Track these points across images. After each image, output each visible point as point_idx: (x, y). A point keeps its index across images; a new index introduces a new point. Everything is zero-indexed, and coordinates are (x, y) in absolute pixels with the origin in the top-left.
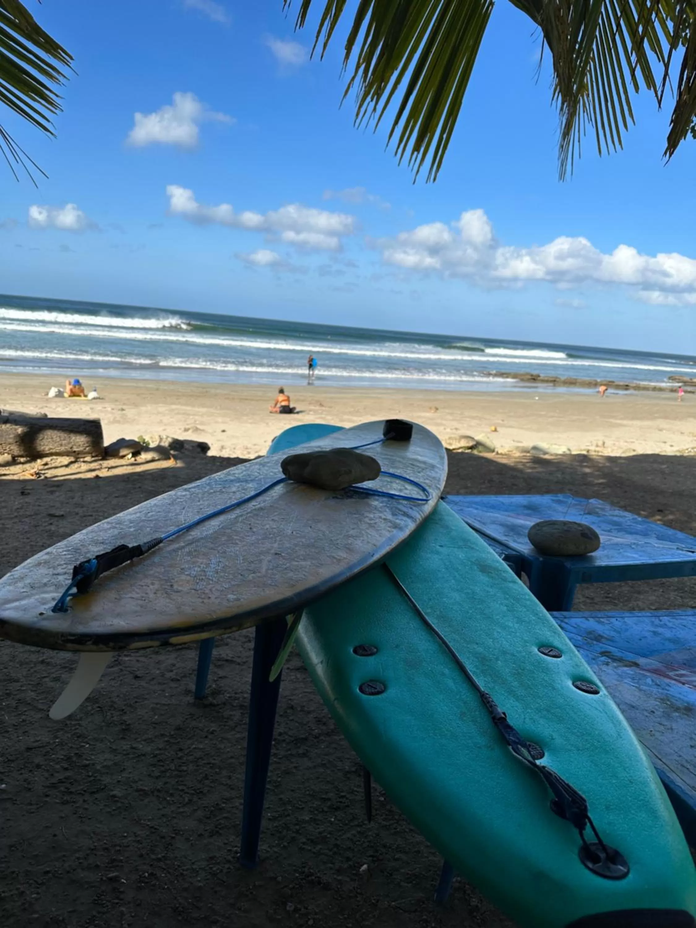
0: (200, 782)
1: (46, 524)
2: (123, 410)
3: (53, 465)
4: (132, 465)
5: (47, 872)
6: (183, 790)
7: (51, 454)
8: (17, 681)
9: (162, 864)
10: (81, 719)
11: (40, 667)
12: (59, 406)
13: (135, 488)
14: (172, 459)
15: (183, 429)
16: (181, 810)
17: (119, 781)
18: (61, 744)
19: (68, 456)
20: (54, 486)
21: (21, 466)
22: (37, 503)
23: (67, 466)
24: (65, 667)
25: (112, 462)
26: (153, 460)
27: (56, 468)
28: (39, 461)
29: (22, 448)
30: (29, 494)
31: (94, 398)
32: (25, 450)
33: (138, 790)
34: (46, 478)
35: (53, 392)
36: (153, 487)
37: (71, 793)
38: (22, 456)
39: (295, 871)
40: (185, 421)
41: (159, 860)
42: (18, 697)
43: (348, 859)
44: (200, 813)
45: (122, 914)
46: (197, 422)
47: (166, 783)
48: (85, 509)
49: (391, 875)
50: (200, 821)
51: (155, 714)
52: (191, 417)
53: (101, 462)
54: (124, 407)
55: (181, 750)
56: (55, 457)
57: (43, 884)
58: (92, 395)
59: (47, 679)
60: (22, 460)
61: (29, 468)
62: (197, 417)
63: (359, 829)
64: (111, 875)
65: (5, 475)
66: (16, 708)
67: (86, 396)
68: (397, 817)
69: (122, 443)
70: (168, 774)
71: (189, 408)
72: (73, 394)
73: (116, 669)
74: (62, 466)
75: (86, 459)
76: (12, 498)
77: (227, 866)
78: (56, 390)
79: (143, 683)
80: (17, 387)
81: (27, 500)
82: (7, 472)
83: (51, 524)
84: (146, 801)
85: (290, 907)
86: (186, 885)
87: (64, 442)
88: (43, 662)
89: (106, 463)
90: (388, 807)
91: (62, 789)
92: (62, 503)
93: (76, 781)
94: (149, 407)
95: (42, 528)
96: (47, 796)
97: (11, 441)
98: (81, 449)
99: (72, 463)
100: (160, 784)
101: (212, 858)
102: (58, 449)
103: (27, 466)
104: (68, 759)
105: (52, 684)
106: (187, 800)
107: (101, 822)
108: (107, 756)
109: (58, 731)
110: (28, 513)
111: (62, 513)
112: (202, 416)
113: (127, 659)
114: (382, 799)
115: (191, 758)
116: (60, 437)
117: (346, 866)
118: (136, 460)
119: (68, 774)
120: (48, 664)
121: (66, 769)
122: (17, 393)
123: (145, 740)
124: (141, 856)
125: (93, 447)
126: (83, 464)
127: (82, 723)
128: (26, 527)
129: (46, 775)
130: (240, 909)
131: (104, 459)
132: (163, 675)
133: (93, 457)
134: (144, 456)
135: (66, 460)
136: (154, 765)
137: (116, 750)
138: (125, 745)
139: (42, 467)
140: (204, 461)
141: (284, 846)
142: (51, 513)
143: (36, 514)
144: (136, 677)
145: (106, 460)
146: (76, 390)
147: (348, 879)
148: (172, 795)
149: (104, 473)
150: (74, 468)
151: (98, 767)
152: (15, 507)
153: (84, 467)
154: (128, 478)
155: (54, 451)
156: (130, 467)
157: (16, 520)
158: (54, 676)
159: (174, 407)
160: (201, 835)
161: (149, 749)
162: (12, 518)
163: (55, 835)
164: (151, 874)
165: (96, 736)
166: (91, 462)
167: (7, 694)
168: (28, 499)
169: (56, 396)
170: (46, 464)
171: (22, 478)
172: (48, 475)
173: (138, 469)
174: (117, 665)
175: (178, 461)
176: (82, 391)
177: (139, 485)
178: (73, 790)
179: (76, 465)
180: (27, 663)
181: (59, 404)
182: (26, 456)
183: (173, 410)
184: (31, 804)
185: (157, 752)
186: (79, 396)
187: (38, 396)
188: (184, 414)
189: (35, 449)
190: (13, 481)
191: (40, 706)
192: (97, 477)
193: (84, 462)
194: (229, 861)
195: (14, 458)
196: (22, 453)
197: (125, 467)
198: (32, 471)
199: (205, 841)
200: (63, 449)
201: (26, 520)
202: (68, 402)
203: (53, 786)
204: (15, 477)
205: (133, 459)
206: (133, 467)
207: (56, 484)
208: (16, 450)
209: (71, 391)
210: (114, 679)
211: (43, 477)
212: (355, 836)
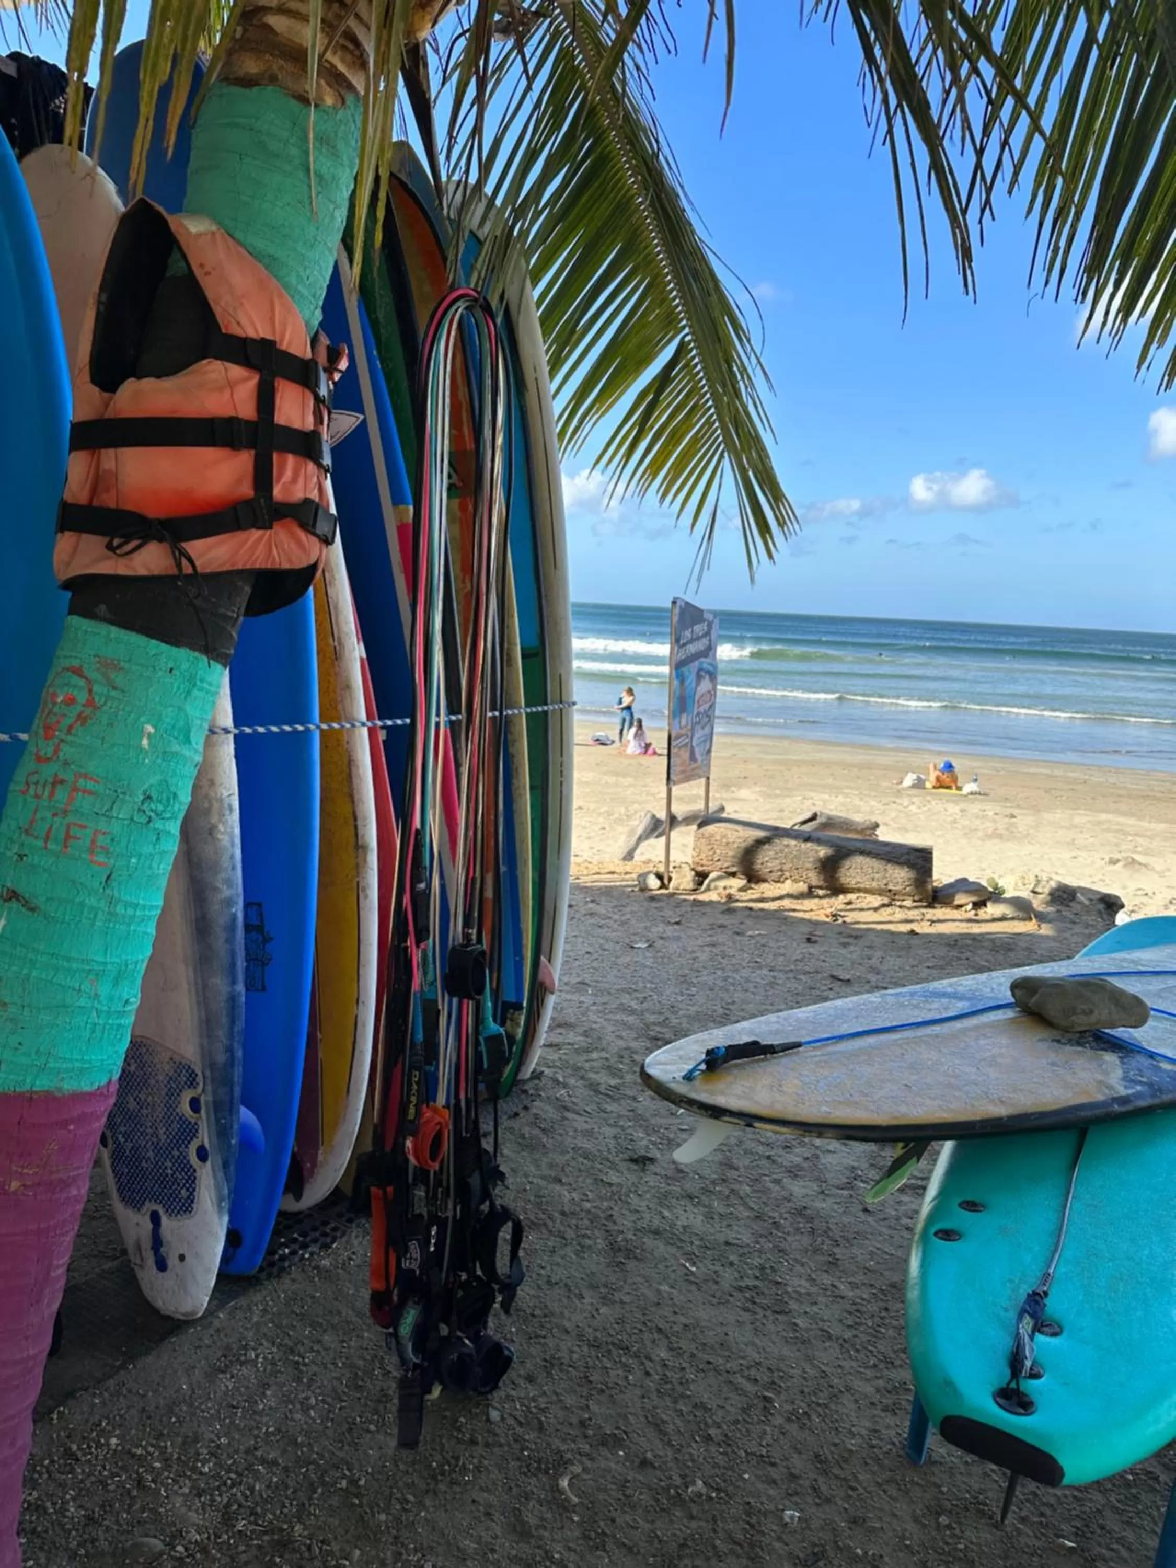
0: (895, 1352)
1: (825, 988)
2: (1013, 816)
3: (859, 906)
4: (970, 921)
5: (709, 1363)
6: (871, 1352)
7: (859, 890)
8: (737, 1169)
9: (819, 1409)
10: (788, 1234)
11: (764, 1162)
12: (913, 803)
13: (959, 959)
14: (1034, 920)
15: (1107, 860)
16: (862, 1370)
17: (806, 1313)
18: (760, 1252)
19: (880, 895)
20: (850, 936)
21: (816, 900)
22: (822, 957)
23: (876, 909)
24: (790, 1172)
25: (939, 912)
26: (1003, 919)
27: (862, 910)
28: (841, 897)
29: (822, 877)
30: (816, 942)
31: (972, 793)
32: (825, 880)
33: (822, 1330)
34: (844, 922)
35: (909, 779)
36: (987, 961)
37: (754, 1303)
38: (820, 888)
39: (968, 1491)
40: (1117, 845)
41: (819, 1405)
42: (732, 1186)
43: (1042, 1514)
44: (881, 1383)
45: (765, 1433)
46: (1139, 849)
47: (855, 1336)
48: (880, 977)
49: (1094, 1560)
50: (878, 1391)
51: (871, 1259)
52: (1130, 838)
53: (924, 911)
54: (1015, 812)
55: (886, 1309)
56: (862, 895)
57: (703, 1370)
58: (969, 787)
59: (767, 1178)
60: (821, 892)
61: (826, 906)
62: (1139, 840)
63: (1076, 1493)
64: (766, 1394)
65: (794, 910)
66: (728, 1197)
67: (959, 789)
68: (1140, 1507)
69: (962, 885)
70: (861, 1328)
71: (1131, 821)
72: (940, 785)
73: (845, 1192)
74: (869, 909)
75: (905, 903)
76: (795, 944)
77: (889, 1447)
78: (915, 776)
79: (870, 1219)
80: (861, 766)
81: (811, 950)
82: (798, 907)
83: (831, 989)
84: (827, 1344)
85: (944, 1520)
86: (837, 1441)
87: (877, 876)
88: (769, 1157)
89: (931, 913)
90: (1134, 1491)
91: (747, 1295)
92: (853, 963)
93: (763, 1293)
94: (1059, 815)
95: (818, 993)
96: (731, 1295)
97: (809, 866)
98: (899, 888)
99: (884, 906)
100: (848, 1334)
101: (876, 1431)
102: (867, 885)
103: (825, 902)
104: (762, 1268)
105: (771, 1185)
106: (872, 1362)
107: (774, 1343)
108: (803, 1282)
109: (761, 1236)
110: (807, 968)
111: (847, 977)
112: (1151, 838)
113: (862, 1185)
114: (1131, 1477)
115: (895, 1323)
116: (873, 868)
117: (1036, 1519)
118: (976, 915)
119: (757, 1283)
120: (774, 1162)
121: (757, 1278)
122: (859, 778)
123: (850, 1283)
124: (802, 1392)
125: (917, 887)
126: (898, 910)
127: (789, 1238)
128: (800, 987)
129: (737, 1275)
130: (885, 1491)
131: (930, 906)
132: (898, 1219)
133: (914, 901)
134: (992, 910)
135: (876, 901)
136: (850, 1313)
137: (814, 1280)
138: (827, 1280)
139: (842, 907)
140: (1087, 931)
141: (966, 1462)
142: (835, 974)
143: (817, 972)
144: (866, 1210)
145: (934, 908)
146: (945, 778)
147: (1031, 1534)
148: (857, 1351)
149: (923, 928)
150: (885, 914)
151: (790, 1289)
152: (794, 958)
153: (899, 915)
154: (956, 941)
155: (862, 886)
156: (964, 925)
157: (791, 975)
158: (775, 1176)
159: (1104, 817)
160: (872, 1404)
161: (851, 1294)
162: (786, 972)
163: (726, 1334)
164: (805, 1413)
165: (799, 1257)
166: (909, 909)
167: (724, 1180)
168: (813, 949)
169: (914, 786)
170: (850, 903)
171: (815, 918)
172: (848, 920)
173: (976, 929)
174: (848, 1189)
175: (1043, 926)
176: (955, 780)
177: (968, 954)
178: (758, 1301)
179: (889, 910)
180: (752, 1153)
181: (915, 799)
182: (827, 888)
183: (1100, 823)
184: (714, 1296)
185: (858, 1301)
186: (949, 787)
187: (885, 784)
188: (1117, 831)
189: (837, 879)
190: (802, 920)
191: (752, 1205)
192: (912, 932)
193: (900, 907)
194: (893, 1444)
195: (810, 888)
196: (821, 883)
197: (957, 923)
198: (828, 911)
199: (876, 1412)
200: (875, 884)
201: (802, 977)
202: (929, 798)
203: (740, 1289)
204: (807, 916)
205: (973, 912)
206: (970, 925)
207: (854, 934)
208: (815, 878)
209: (938, 779)
210: (839, 1203)
211: (840, 921)
212: (1066, 1496)
